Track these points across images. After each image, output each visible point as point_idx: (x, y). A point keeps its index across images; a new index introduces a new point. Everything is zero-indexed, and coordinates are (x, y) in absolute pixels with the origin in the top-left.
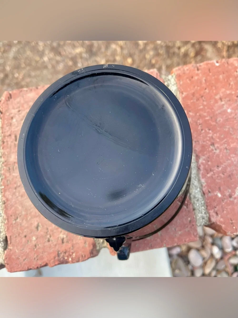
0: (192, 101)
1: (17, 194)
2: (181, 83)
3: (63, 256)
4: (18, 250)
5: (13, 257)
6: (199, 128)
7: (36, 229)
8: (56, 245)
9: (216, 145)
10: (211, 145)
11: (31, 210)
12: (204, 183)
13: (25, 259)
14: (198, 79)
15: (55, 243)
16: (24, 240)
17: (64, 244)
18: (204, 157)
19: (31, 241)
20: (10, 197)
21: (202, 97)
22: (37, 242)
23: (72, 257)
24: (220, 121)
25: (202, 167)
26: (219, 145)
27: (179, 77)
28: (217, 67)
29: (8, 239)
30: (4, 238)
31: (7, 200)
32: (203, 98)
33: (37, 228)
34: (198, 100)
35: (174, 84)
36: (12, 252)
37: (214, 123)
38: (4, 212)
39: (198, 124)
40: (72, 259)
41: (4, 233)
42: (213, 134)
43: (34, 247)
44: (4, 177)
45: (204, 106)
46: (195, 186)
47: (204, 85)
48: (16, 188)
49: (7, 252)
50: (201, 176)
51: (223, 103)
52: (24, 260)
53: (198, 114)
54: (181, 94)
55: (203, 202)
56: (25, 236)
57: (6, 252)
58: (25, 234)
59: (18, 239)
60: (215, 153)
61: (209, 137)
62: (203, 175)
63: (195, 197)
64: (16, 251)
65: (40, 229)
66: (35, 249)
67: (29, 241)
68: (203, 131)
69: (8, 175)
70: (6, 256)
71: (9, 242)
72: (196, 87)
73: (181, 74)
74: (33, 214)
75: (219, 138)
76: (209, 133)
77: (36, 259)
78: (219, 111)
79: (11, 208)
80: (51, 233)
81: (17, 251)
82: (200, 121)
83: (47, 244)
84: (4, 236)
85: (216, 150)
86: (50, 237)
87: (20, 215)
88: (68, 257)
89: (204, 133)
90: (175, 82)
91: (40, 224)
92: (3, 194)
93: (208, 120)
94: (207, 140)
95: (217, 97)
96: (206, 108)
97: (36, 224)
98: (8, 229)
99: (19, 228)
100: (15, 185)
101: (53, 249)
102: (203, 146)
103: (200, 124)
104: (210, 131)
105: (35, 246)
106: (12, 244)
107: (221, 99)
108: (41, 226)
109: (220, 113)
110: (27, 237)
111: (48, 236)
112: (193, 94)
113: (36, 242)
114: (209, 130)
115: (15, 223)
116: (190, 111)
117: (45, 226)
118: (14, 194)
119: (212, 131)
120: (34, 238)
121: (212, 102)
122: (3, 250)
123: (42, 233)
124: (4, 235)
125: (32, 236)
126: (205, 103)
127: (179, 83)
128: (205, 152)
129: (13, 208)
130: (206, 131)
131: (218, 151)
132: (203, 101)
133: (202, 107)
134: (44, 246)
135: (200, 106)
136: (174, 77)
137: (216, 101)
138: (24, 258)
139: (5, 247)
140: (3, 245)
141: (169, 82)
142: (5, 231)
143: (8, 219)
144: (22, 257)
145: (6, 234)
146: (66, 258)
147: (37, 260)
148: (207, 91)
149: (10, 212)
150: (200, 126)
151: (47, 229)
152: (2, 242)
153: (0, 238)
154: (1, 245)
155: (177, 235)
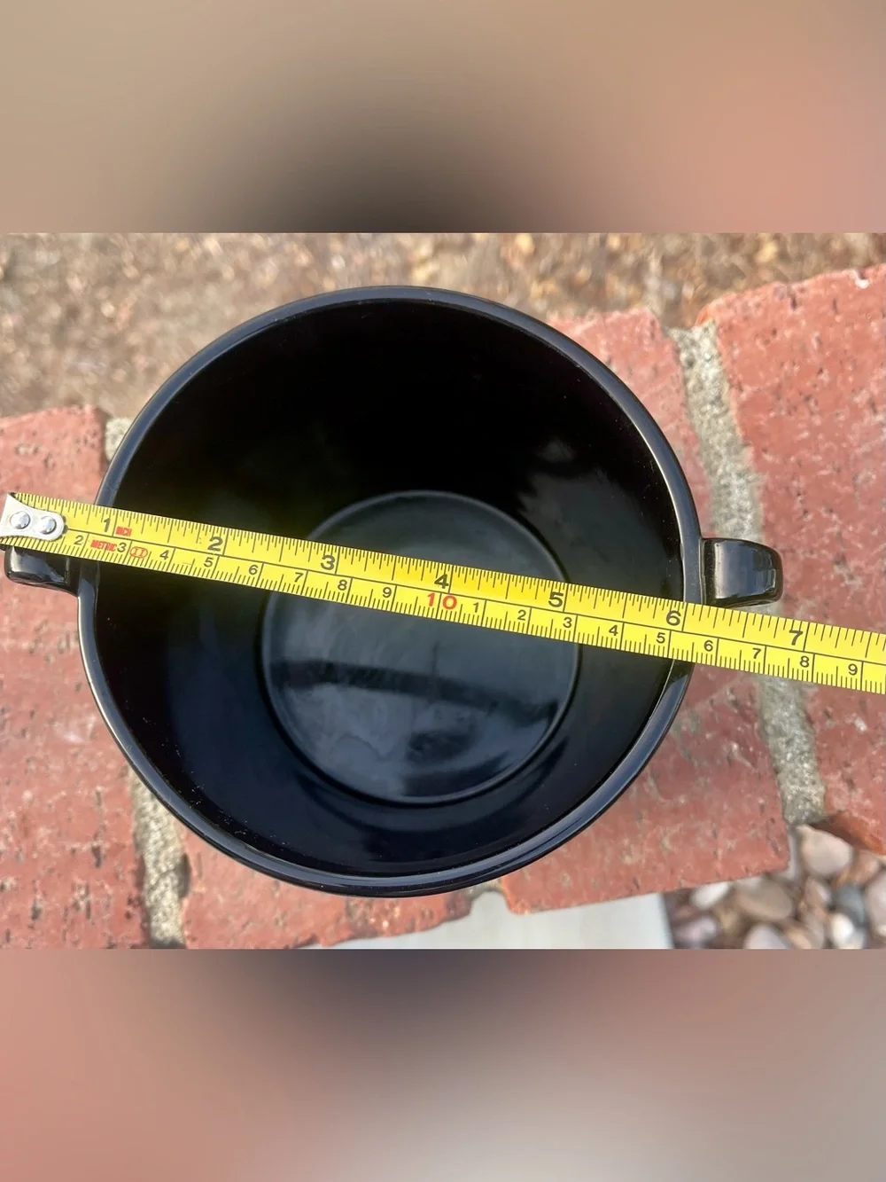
0: (772, 414)
2: (736, 352)
3: (364, 914)
4: (224, 895)
5: (210, 916)
6: (798, 506)
9: (853, 564)
10: (838, 563)
12: (809, 687)
13: (247, 923)
14: (794, 337)
18: (810, 603)
21: (808, 399)
23: (390, 916)
24: (868, 479)
26: (862, 564)
27: (728, 332)
28: (862, 292)
29: (192, 863)
30: (178, 861)
32: (812, 403)
34: (793, 409)
35: (712, 357)
36: (204, 903)
37: (848, 489)
39: (794, 493)
40: (391, 922)
41: (177, 845)
42: (843, 527)
43: (274, 888)
45: (815, 431)
46: (783, 698)
47: (814, 359)
49: (190, 905)
51: (880, 418)
52: (244, 927)
53: (793, 459)
54: (734, 391)
55: (806, 748)
57: (186, 902)
59: (222, 864)
60: (847, 588)
61: (830, 536)
63: (779, 732)
64: (217, 901)
66: (277, 895)
68: (810, 517)
70: (187, 914)
71: (195, 873)
72: (786, 367)
73: (735, 322)
75: (864, 538)
76: (829, 523)
77: (281, 923)
78: (865, 448)
81: (221, 900)
82: (800, 483)
84: (179, 854)
85: (851, 577)
88: (377, 916)
89: (812, 522)
90: (715, 352)
93: (829, 478)
94: (824, 546)
95: (861, 399)
96: (821, 437)
102: (809, 567)
103: (799, 495)
104: (834, 517)
106: (203, 878)
107: (873, 405)
109: (866, 455)
112: (777, 391)
114: (831, 511)
116: (765, 451)
119: (840, 517)
121: (842, 418)
122: (176, 896)
124: (175, 851)
126: (817, 421)
127: (730, 353)
128: (816, 588)
130: (818, 515)
131: (858, 582)
132: (812, 413)
133: (806, 434)
135: (800, 431)
136: (712, 331)
137: (856, 414)
138: (244, 918)
139: (182, 887)
140: (176, 882)
141: (694, 351)
142: (181, 841)
144: (238, 917)
145: (183, 849)
146: (373, 920)
147: (285, 925)
148: (825, 377)
150: (800, 498)
152: (172, 874)
153: (166, 859)
154: (168, 881)
155: (720, 852)
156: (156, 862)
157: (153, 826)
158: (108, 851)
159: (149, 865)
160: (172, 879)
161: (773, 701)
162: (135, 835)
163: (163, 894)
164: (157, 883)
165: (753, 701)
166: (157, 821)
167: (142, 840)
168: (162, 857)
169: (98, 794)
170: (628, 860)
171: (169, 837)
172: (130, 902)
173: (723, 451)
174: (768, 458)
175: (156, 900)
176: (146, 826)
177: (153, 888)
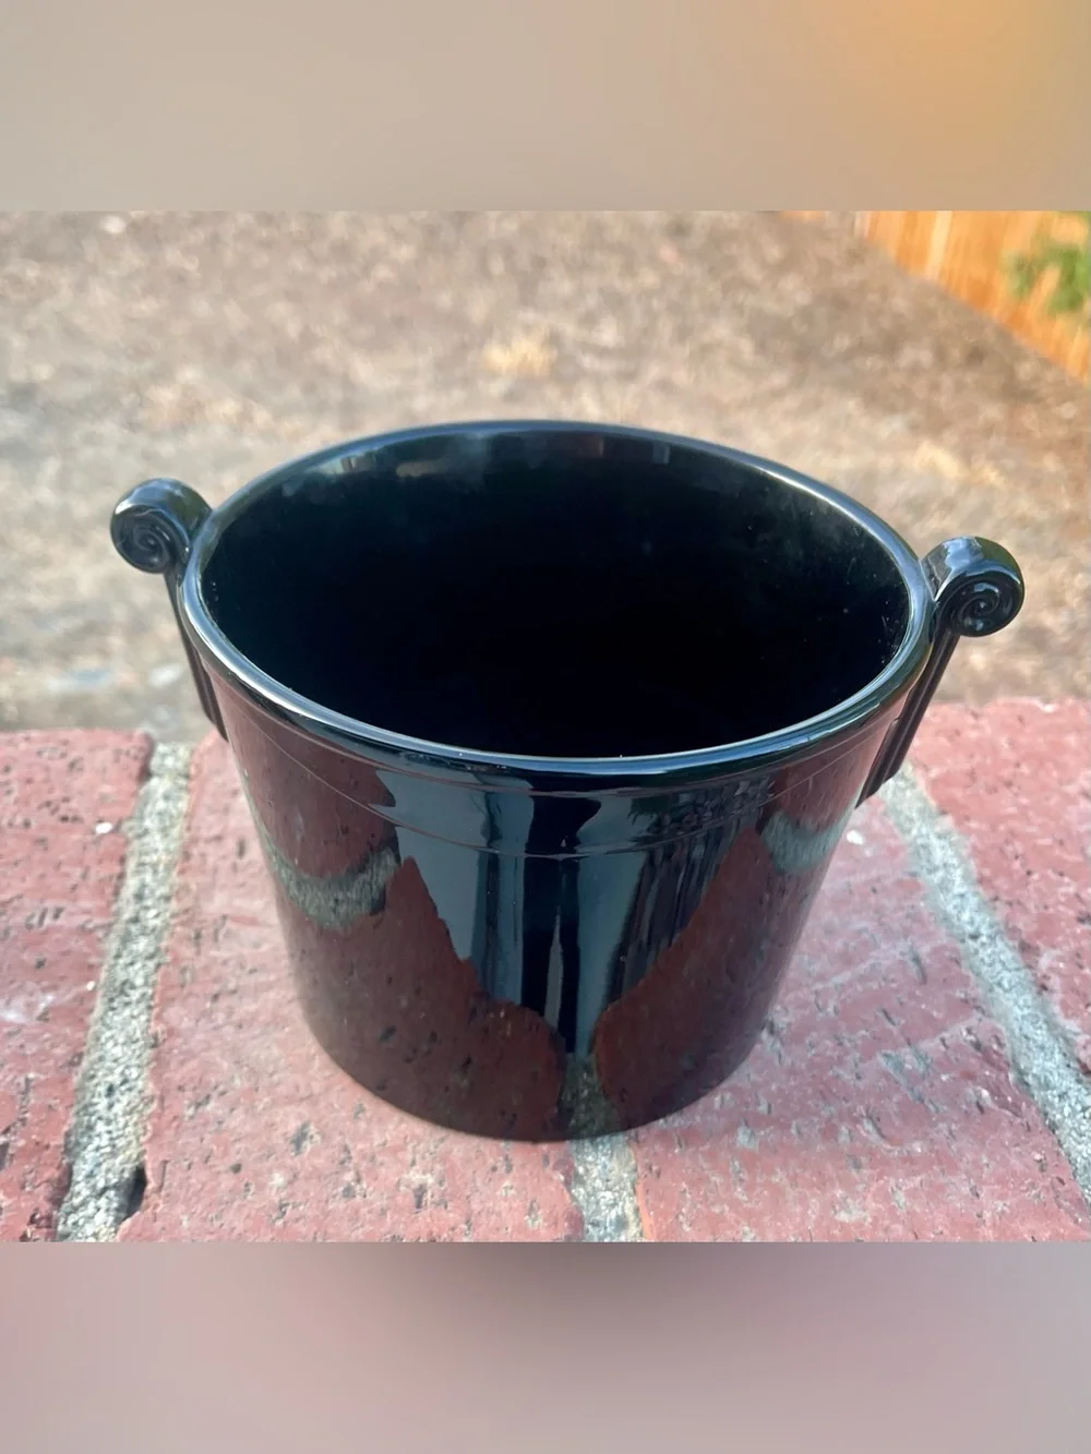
0: (969, 792)
1: (220, 1018)
4: (190, 1218)
6: (1018, 867)
7: (293, 1146)
8: (383, 1212)
11: (275, 1078)
12: (1076, 1034)
14: (981, 739)
15: (378, 1204)
16: (227, 1181)
17: (424, 1213)
18: (1056, 952)
19: (261, 1187)
20: (186, 1023)
21: (1008, 784)
22: (292, 1195)
25: (1055, 982)
28: (1047, 715)
29: (149, 1174)
30: (127, 1174)
31: (171, 1032)
32: (1014, 788)
33: (299, 1140)
34: (993, 790)
36: (158, 1224)
38: (146, 1074)
39: (1010, 855)
41: (133, 1152)
43: (275, 1215)
44: (168, 958)
45: (1024, 809)
46: (1042, 1048)
47: (1008, 756)
48: (216, 997)
49: (133, 1225)
50: (1057, 1009)
53: (1002, 828)
54: (920, 772)
56: (237, 1169)
57: (126, 1224)
58: (234, 1159)
59: (198, 1177)
62: (1065, 1006)
63: (1046, 1084)
64: (179, 1223)
65: (307, 1146)
66: (279, 1223)
67: (252, 1188)
68: (1035, 877)
69: (187, 951)
71: (150, 1187)
72: (978, 758)
74: (282, 1090)
76: (1061, 884)
79: (182, 1063)
80: (364, 1165)
81: (186, 1223)
82: (1019, 847)
83: (338, 1205)
84: (130, 1165)
86: (358, 1180)
87: (221, 1088)
91: (312, 1129)
92: (156, 1011)
94: (1059, 903)
95: (1071, 789)
96: (1031, 813)
97: (293, 1126)
98: (156, 1135)
99: (208, 1137)
100: (216, 988)
101: (368, 1228)
102: (1046, 920)
103: (1017, 857)
104: (1066, 880)
105: (282, 1206)
106: (163, 1193)
108: (317, 1138)
110: (243, 1172)
111: (349, 1177)
112: (971, 775)
113: (283, 1194)
114: (1061, 874)
115: (192, 1117)
116: (967, 819)
117: (338, 1139)
118: (206, 1014)
119: (1074, 881)
120: (278, 1179)
121: (1053, 801)
122: (111, 1220)
123: (320, 1162)
124: (127, 1161)
125: (270, 1171)
126: (1024, 801)
128: (1060, 939)
129: (193, 1064)
130: (1044, 877)
132: (1017, 795)
133: (1012, 810)
134: (327, 1214)
135: (1007, 807)
137: (1069, 800)
139: (126, 1206)
140: (116, 1203)
142: (140, 1145)
143: (162, 1099)
145: (141, 1154)
148: (1025, 770)
149: (176, 1075)
150: (1018, 861)
151: (346, 1149)
152: (112, 1193)
153: (108, 1171)
154: (103, 1202)
155: (987, 1215)
156: (91, 1175)
157: (101, 1127)
158: (22, 1149)
159: (79, 1177)
160: (110, 1200)
161: (1029, 1049)
162: (68, 1135)
163: (90, 1218)
164: (84, 1203)
165: (1000, 1045)
166: (109, 1122)
167: (78, 1144)
168: (104, 1166)
169: (28, 1081)
170: (843, 1217)
171: (120, 1143)
172: (32, 1221)
173: (915, 815)
174: (973, 825)
175: (75, 1224)
176: (90, 1128)
177: (75, 1210)
